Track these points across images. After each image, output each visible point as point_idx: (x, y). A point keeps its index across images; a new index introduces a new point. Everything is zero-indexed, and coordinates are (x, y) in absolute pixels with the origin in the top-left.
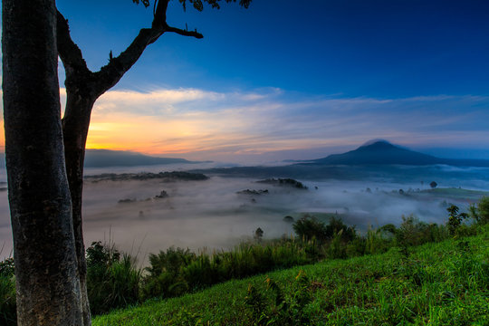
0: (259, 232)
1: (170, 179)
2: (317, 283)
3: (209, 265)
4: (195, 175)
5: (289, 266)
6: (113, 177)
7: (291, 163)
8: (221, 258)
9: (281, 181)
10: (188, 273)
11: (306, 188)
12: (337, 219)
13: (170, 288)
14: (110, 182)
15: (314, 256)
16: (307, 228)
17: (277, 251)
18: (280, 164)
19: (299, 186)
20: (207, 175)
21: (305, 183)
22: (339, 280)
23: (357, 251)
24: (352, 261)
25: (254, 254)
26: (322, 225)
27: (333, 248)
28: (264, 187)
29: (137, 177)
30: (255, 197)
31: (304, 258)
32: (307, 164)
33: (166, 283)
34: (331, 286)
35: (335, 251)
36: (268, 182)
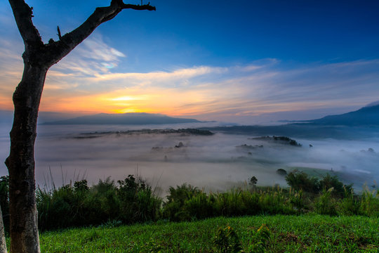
0: (254, 180)
1: (186, 134)
2: (292, 235)
3: (206, 202)
4: (203, 131)
5: (273, 213)
6: (149, 131)
7: (286, 123)
8: (215, 197)
9: (276, 139)
10: (190, 205)
11: (300, 145)
12: (332, 176)
13: (176, 214)
14: (147, 135)
15: (301, 208)
16: (299, 181)
17: (264, 199)
18: (275, 123)
19: (294, 143)
20: (212, 132)
21: (298, 141)
22: (316, 237)
23: (349, 209)
24: (340, 219)
25: (243, 199)
26: (316, 180)
27: (321, 203)
28: (259, 143)
29: (163, 132)
30: (251, 151)
31: (290, 208)
32: (303, 124)
33: (174, 210)
34: (307, 242)
35: (323, 206)
36: (263, 138)
